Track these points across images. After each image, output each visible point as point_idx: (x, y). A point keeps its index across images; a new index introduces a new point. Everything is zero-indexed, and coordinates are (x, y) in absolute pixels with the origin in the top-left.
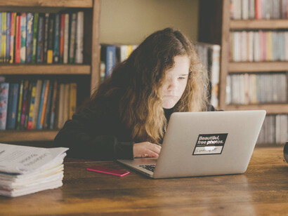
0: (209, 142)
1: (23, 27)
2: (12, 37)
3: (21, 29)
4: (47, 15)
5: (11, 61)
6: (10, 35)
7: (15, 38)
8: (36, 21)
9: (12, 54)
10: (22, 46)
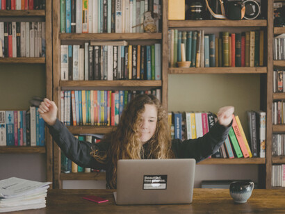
0: (153, 181)
1: (116, 101)
2: (109, 108)
3: (114, 103)
4: (135, 92)
5: (108, 125)
6: (107, 106)
7: (111, 108)
8: (126, 96)
9: (109, 120)
10: (116, 114)
